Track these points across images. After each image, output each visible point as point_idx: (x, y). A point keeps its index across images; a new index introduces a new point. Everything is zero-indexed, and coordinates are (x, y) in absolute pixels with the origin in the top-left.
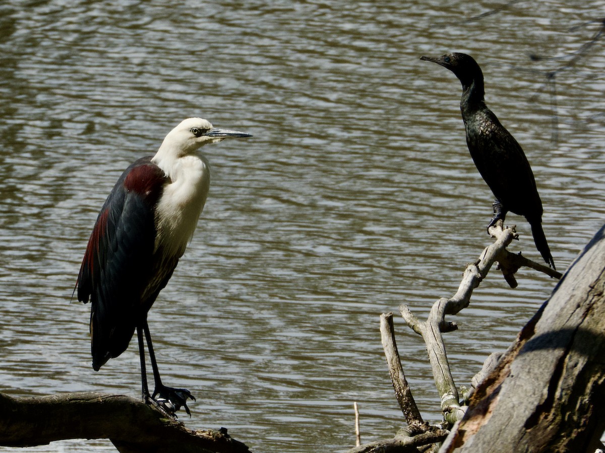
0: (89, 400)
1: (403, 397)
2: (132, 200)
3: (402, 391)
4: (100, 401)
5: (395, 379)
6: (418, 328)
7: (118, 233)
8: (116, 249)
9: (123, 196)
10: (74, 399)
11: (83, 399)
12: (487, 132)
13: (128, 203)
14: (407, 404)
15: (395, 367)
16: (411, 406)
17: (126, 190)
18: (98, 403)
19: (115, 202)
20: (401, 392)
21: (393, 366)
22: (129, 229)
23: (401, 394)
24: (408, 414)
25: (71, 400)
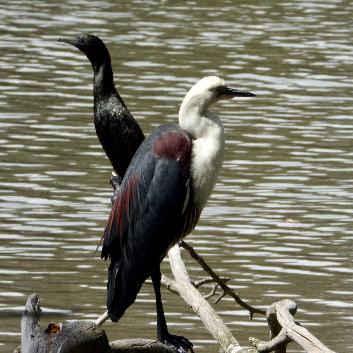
0: (142, 345)
2: (163, 166)
4: (148, 347)
6: (174, 287)
7: (149, 195)
8: (147, 211)
9: (154, 162)
11: (139, 345)
12: (119, 114)
13: (159, 168)
17: (156, 156)
18: (147, 349)
19: (145, 166)
22: (161, 192)
25: (133, 345)
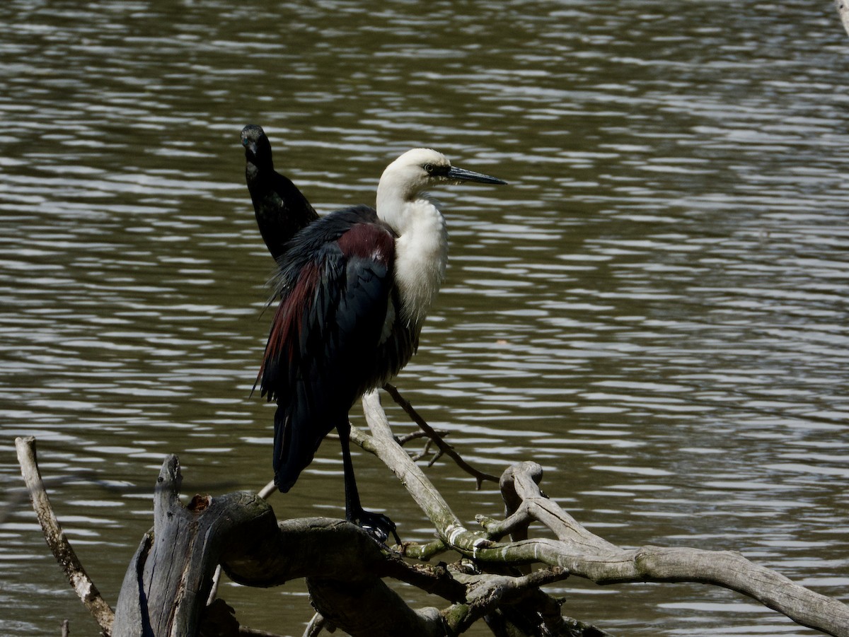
0: (324, 527)
1: (57, 544)
3: (56, 535)
4: (334, 529)
5: (46, 521)
6: (370, 444)
10: (315, 526)
11: (320, 526)
14: (65, 553)
15: (45, 506)
16: (70, 555)
18: (332, 531)
20: (55, 537)
21: (42, 504)
23: (55, 540)
24: (68, 565)
25: (312, 526)
